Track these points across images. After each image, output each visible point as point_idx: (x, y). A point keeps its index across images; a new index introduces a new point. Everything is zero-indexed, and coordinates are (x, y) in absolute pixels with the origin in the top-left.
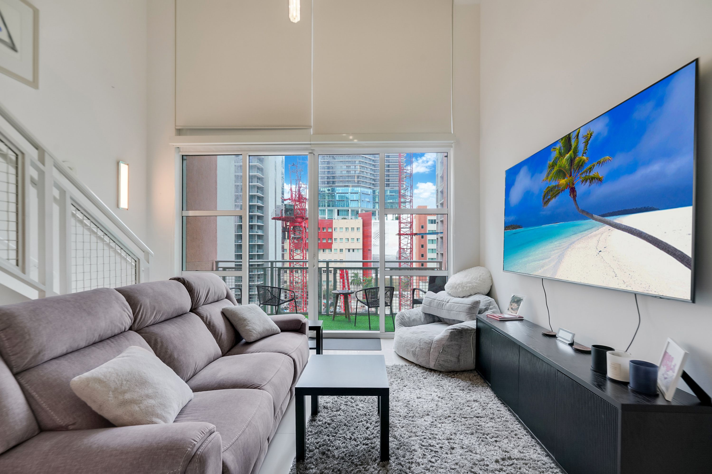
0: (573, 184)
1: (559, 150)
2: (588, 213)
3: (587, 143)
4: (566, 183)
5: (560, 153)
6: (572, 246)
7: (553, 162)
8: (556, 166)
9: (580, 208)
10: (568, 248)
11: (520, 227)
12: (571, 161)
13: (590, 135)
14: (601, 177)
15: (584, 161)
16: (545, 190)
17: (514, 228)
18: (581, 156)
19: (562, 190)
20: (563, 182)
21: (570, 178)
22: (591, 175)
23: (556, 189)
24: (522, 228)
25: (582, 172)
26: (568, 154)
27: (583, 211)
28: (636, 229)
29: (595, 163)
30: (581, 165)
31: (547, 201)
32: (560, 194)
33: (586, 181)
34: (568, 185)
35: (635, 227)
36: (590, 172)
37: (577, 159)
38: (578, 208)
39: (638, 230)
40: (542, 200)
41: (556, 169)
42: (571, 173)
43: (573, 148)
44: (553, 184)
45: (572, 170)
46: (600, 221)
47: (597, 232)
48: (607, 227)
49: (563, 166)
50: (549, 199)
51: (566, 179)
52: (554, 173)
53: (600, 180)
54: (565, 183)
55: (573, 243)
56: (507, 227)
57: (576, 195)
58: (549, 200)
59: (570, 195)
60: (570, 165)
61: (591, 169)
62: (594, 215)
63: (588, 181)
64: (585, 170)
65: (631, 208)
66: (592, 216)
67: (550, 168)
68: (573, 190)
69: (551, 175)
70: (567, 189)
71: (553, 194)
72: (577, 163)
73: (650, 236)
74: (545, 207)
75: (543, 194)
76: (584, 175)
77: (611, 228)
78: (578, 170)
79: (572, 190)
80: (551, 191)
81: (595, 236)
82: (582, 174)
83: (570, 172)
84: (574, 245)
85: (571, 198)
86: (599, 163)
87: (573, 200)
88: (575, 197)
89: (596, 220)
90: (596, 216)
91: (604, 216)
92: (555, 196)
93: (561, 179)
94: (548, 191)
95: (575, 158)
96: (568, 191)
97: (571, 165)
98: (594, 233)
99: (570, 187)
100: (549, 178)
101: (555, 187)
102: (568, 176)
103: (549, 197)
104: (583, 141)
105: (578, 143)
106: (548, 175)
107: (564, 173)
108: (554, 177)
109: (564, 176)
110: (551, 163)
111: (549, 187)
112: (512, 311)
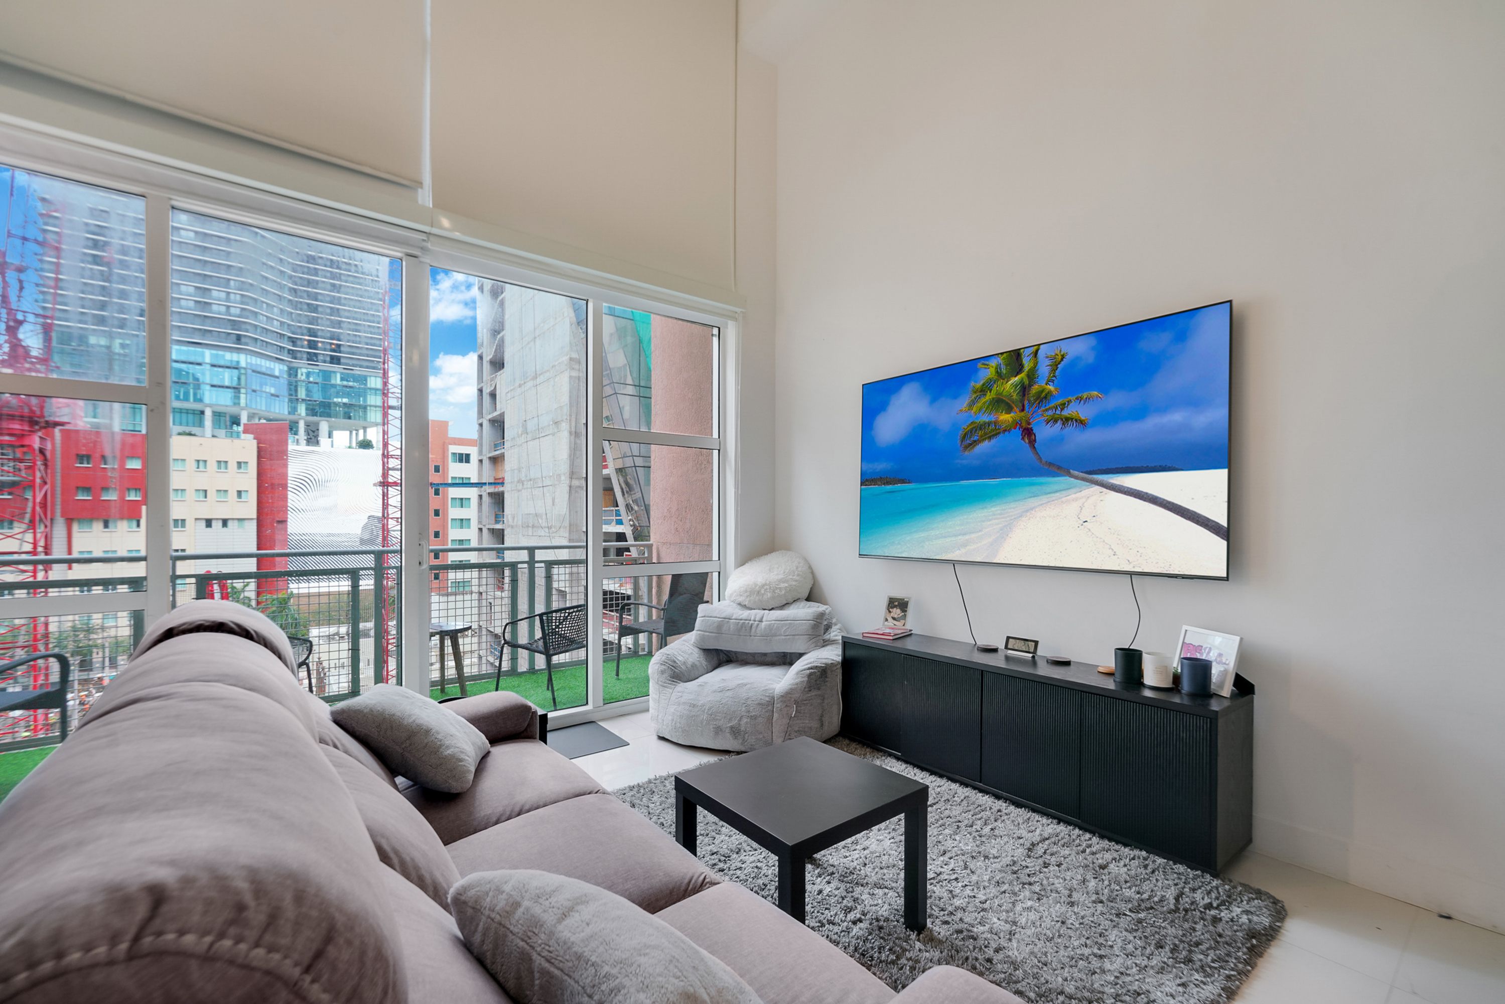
0: (1029, 424)
1: (996, 368)
2: (1059, 468)
3: (1055, 366)
4: (1014, 420)
5: (997, 372)
6: (1028, 514)
7: (983, 385)
8: (990, 392)
9: (1044, 460)
10: (1021, 516)
11: (903, 481)
12: (1024, 389)
13: (1060, 357)
14: (1083, 418)
15: (1050, 392)
16: (965, 426)
17: (888, 483)
18: (1043, 384)
19: (1005, 431)
20: (1006, 418)
21: (1023, 414)
22: (1066, 413)
23: (992, 427)
24: (909, 483)
25: (1047, 407)
26: (1015, 376)
27: (1050, 464)
28: (1147, 493)
30: (1043, 398)
31: (971, 445)
32: (1001, 435)
33: (1056, 421)
34: (1016, 424)
35: (1145, 491)
36: (1062, 410)
37: (1035, 389)
38: (1040, 458)
39: (1151, 495)
40: (959, 442)
41: (989, 396)
42: (1023, 406)
43: (1027, 370)
44: (985, 418)
45: (1026, 402)
46: (1083, 479)
47: (1078, 495)
48: (1097, 488)
49: (1004, 393)
50: (975, 441)
51: (1012, 415)
52: (985, 403)
53: (1081, 423)
54: (1010, 420)
55: (1032, 509)
56: (866, 480)
57: (1035, 440)
58: (975, 443)
59: (1023, 439)
60: (1021, 394)
61: (1063, 406)
62: (1071, 471)
63: (1059, 423)
64: (1052, 405)
65: (1139, 466)
66: (1070, 473)
67: (975, 392)
68: (1028, 432)
69: (979, 405)
70: (1015, 428)
71: (985, 434)
72: (1035, 393)
73: (1169, 503)
74: (966, 453)
75: (961, 433)
76: (1050, 413)
77: (1104, 490)
78: (1039, 403)
79: (1026, 431)
80: (981, 429)
81: (1076, 500)
82: (1047, 410)
83: (1021, 405)
84: (1033, 512)
85: (1025, 444)
86: (1079, 399)
87: (1030, 446)
88: (1032, 443)
89: (1076, 478)
90: (1076, 473)
91: (1091, 473)
92: (990, 438)
93: (1002, 412)
94: (972, 429)
95: (1030, 386)
96: (1018, 432)
97: (1024, 395)
98: (1073, 496)
99: (1021, 426)
100: (975, 409)
101: (989, 424)
102: (1017, 410)
103: (976, 438)
104: (1048, 362)
105: (1036, 364)
106: (972, 404)
107: (1007, 404)
108: (987, 409)
109: (1009, 409)
110: (978, 385)
111: (975, 423)
112: (895, 622)
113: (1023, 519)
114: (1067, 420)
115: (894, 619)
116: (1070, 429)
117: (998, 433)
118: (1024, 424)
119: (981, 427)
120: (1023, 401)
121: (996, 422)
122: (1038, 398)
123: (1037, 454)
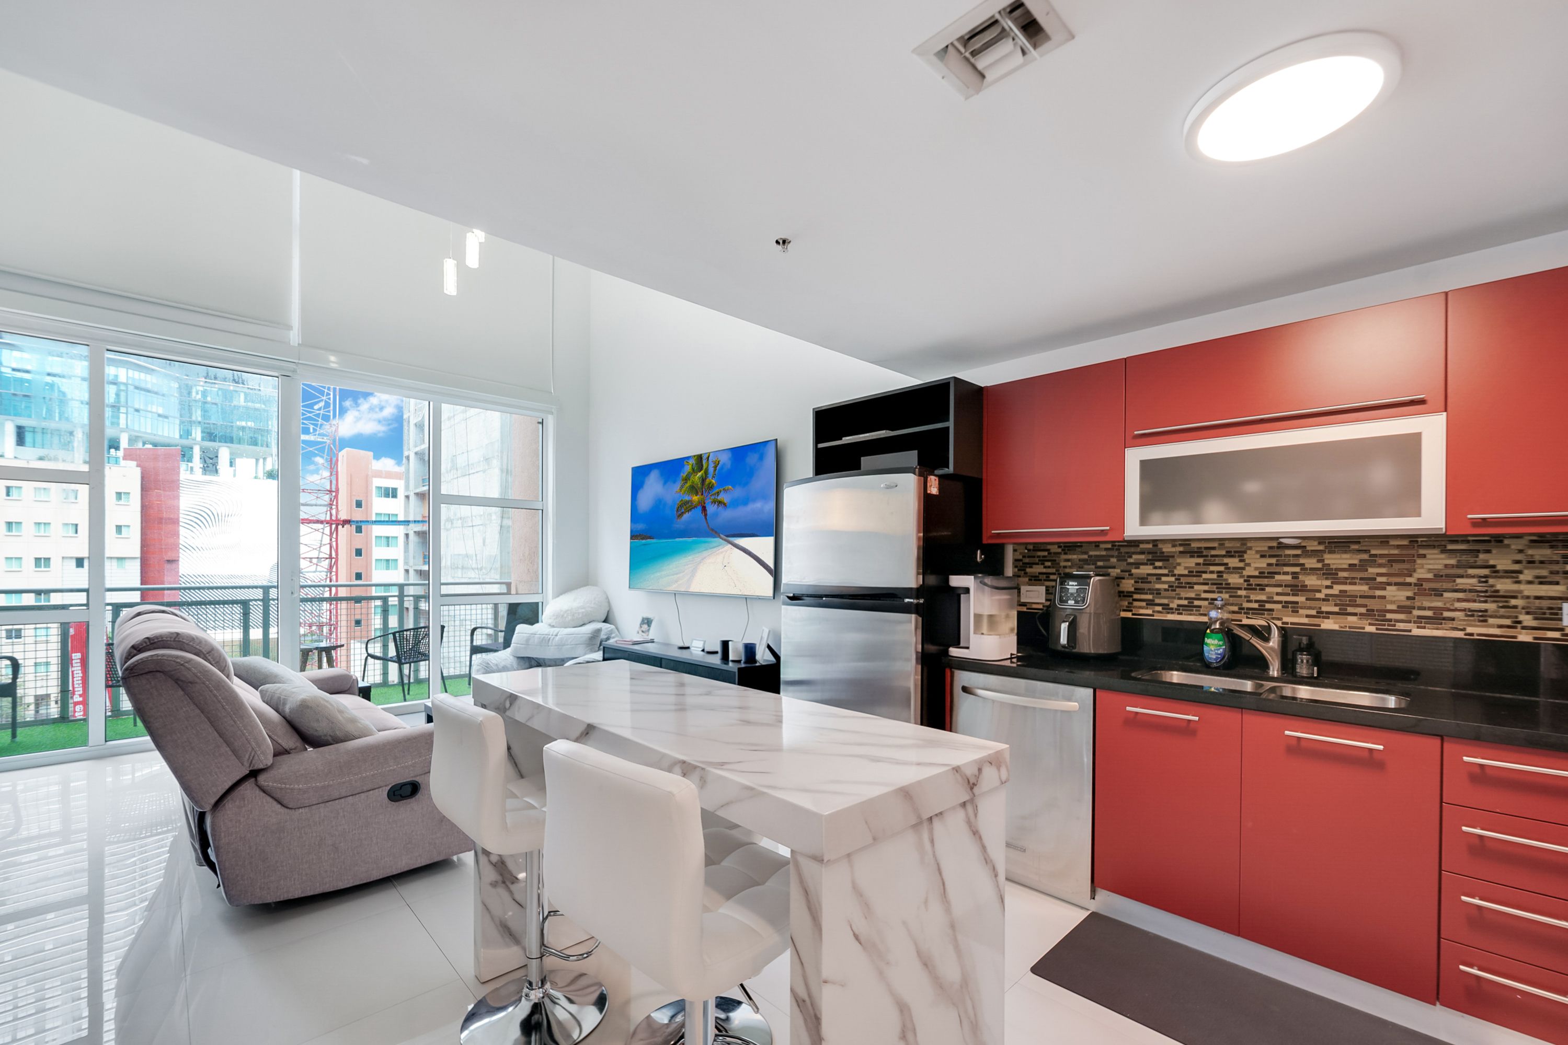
0: (705, 503)
2: (716, 532)
3: (715, 467)
4: (699, 500)
5: (692, 468)
6: (703, 561)
7: (686, 475)
8: (689, 481)
9: (710, 527)
10: (700, 563)
11: (650, 538)
12: (703, 480)
13: (717, 463)
14: (725, 502)
15: (713, 484)
16: (678, 502)
17: (643, 539)
18: (711, 479)
19: (695, 507)
20: (696, 498)
21: (702, 497)
22: (719, 498)
23: (690, 504)
24: (653, 539)
25: (712, 493)
26: (700, 472)
27: (713, 530)
29: (722, 489)
30: (711, 487)
31: (680, 515)
32: (693, 509)
33: (715, 503)
34: (699, 503)
35: (746, 547)
36: (718, 496)
37: (707, 481)
38: (708, 526)
39: (747, 549)
40: (676, 512)
41: (688, 484)
42: (703, 492)
43: (704, 468)
44: (687, 498)
45: (704, 489)
46: (725, 540)
47: (723, 550)
48: (730, 546)
49: (695, 483)
51: (698, 497)
52: (687, 488)
53: (725, 505)
54: (697, 500)
55: (705, 558)
56: (633, 537)
58: (683, 513)
59: (702, 512)
60: (702, 484)
61: (718, 493)
62: (720, 535)
64: (714, 492)
65: (745, 533)
67: (683, 480)
68: (704, 509)
69: (684, 489)
70: (699, 506)
71: (687, 508)
72: (707, 484)
73: (755, 555)
74: (679, 520)
75: (676, 506)
76: (713, 497)
77: (732, 547)
78: (709, 491)
80: (685, 505)
81: (722, 553)
82: (712, 495)
83: (701, 491)
84: (705, 560)
85: (702, 516)
86: (724, 490)
87: (705, 518)
88: (706, 515)
89: (723, 539)
90: (722, 536)
91: (728, 536)
92: (688, 511)
93: (694, 495)
94: (681, 504)
95: (706, 479)
96: (700, 508)
98: (720, 550)
99: (701, 505)
100: (682, 491)
102: (700, 494)
103: (682, 511)
104: (713, 465)
105: (708, 465)
106: (681, 488)
107: (696, 490)
108: (688, 492)
109: (697, 493)
111: (683, 501)
112: (643, 634)
114: (720, 503)
115: (643, 632)
116: (721, 508)
118: (702, 503)
119: (687, 502)
120: (702, 489)
121: (691, 501)
122: (709, 487)
123: (707, 523)
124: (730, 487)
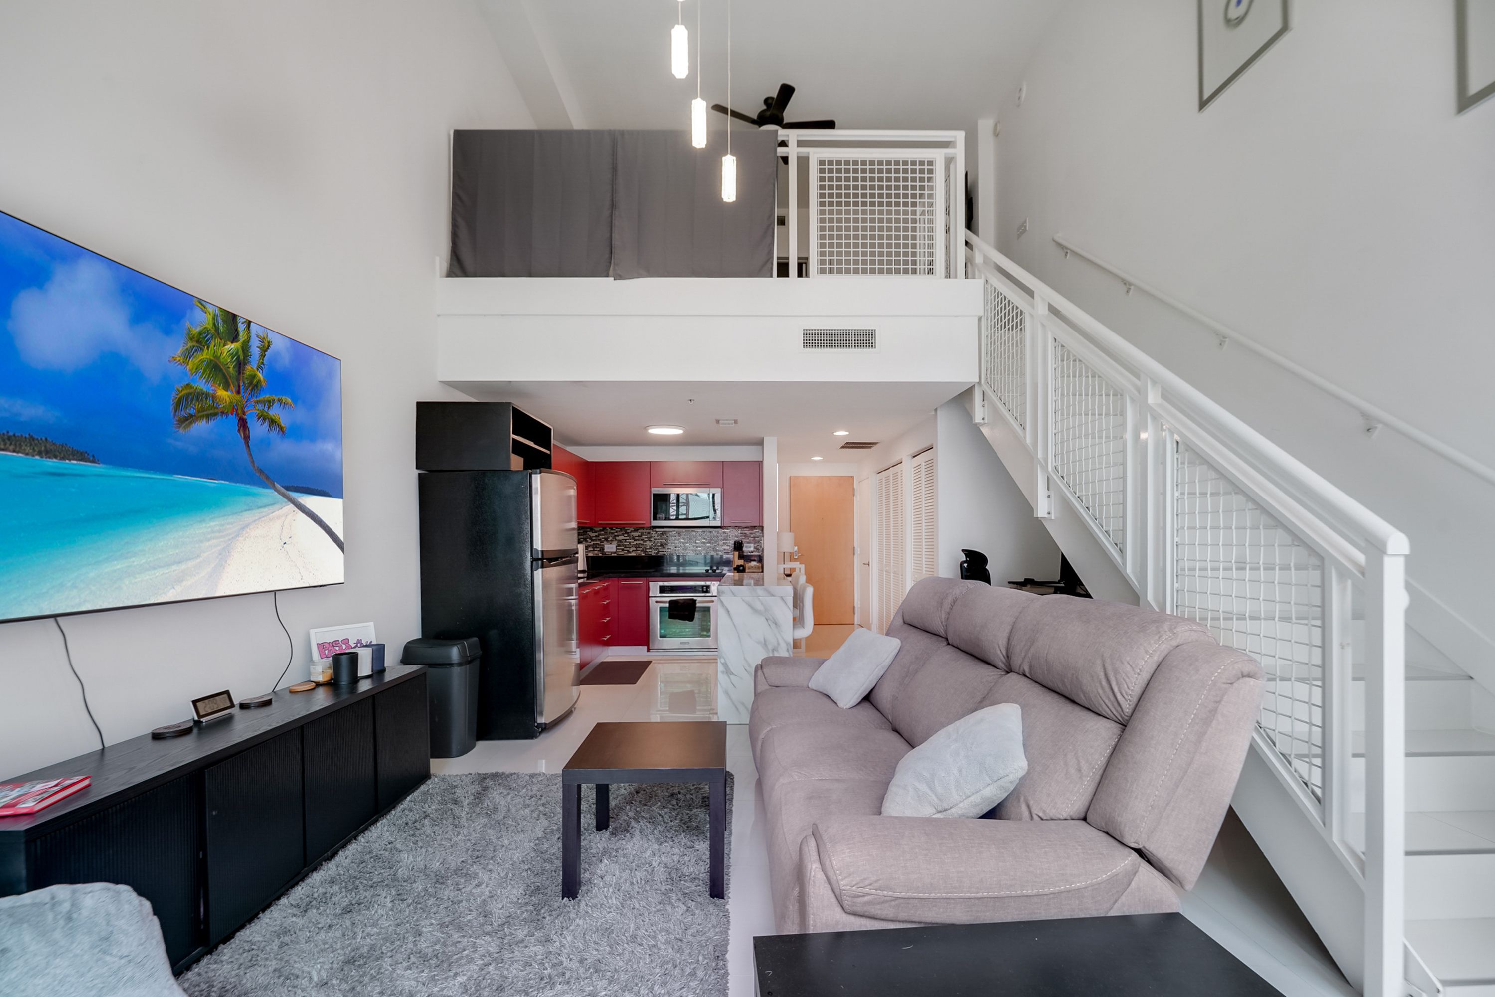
0: (244, 413)
1: (213, 318)
2: (268, 478)
3: (263, 352)
4: (231, 402)
5: (214, 324)
6: (244, 533)
7: (200, 334)
8: (208, 349)
9: (256, 464)
10: (238, 536)
11: (82, 456)
12: (241, 364)
13: (267, 343)
14: (282, 425)
15: (259, 381)
16: (179, 387)
17: (48, 453)
18: (255, 369)
19: (223, 413)
20: (223, 394)
21: (238, 397)
22: (271, 413)
23: (210, 402)
24: (93, 461)
25: (258, 399)
26: (232, 343)
27: (261, 471)
28: (317, 516)
29: (276, 398)
30: (254, 385)
31: (186, 419)
32: (219, 418)
33: (264, 420)
34: (233, 408)
35: (316, 513)
36: (269, 408)
37: (248, 369)
38: (253, 462)
39: (319, 518)
40: (172, 408)
41: (206, 355)
42: (239, 386)
43: (241, 341)
44: (202, 385)
45: (241, 384)
46: (283, 495)
47: (280, 512)
48: (291, 507)
49: (222, 360)
50: (191, 416)
51: (229, 393)
52: (202, 361)
53: (281, 428)
54: (228, 400)
55: (247, 526)
57: (249, 437)
58: (191, 418)
59: (239, 430)
60: (236, 369)
61: (270, 403)
62: (275, 483)
64: (261, 398)
65: (313, 488)
66: (274, 484)
67: (191, 340)
68: (243, 424)
69: (195, 360)
70: (232, 413)
71: (201, 409)
72: (250, 376)
74: (181, 431)
75: (174, 395)
76: (260, 407)
77: (295, 509)
78: (252, 390)
79: (241, 421)
80: (198, 400)
81: (278, 518)
82: (257, 402)
83: (237, 384)
84: (248, 530)
85: (240, 437)
86: (280, 401)
87: (245, 443)
88: (247, 438)
89: (279, 492)
90: (278, 486)
91: (288, 488)
92: (208, 417)
93: (219, 385)
94: (188, 395)
95: (244, 362)
96: (233, 420)
97: (239, 373)
98: (277, 513)
99: (237, 414)
100: (190, 366)
101: (207, 395)
102: (234, 391)
103: (192, 411)
104: (258, 344)
105: (249, 338)
106: (188, 355)
107: (224, 376)
108: (205, 371)
109: (227, 387)
110: (196, 331)
111: (192, 388)
113: (241, 539)
114: (272, 422)
116: (274, 434)
117: (215, 414)
118: (240, 411)
119: (200, 396)
120: (238, 380)
121: (214, 397)
122: (251, 383)
123: (250, 454)
124: (289, 400)
